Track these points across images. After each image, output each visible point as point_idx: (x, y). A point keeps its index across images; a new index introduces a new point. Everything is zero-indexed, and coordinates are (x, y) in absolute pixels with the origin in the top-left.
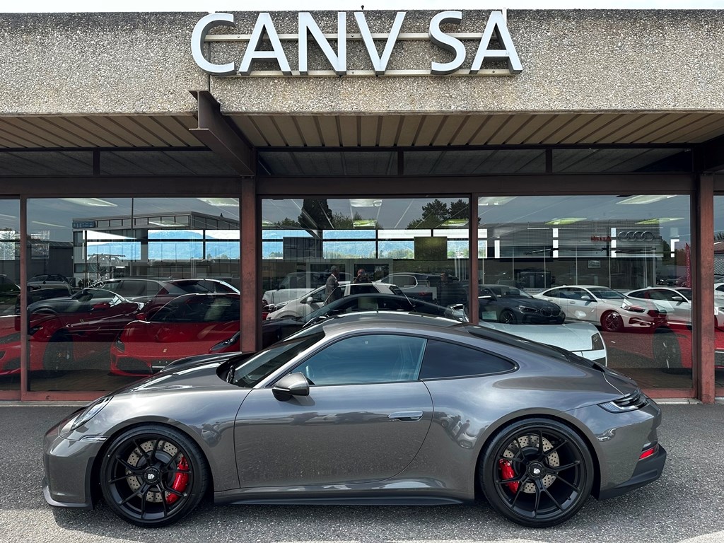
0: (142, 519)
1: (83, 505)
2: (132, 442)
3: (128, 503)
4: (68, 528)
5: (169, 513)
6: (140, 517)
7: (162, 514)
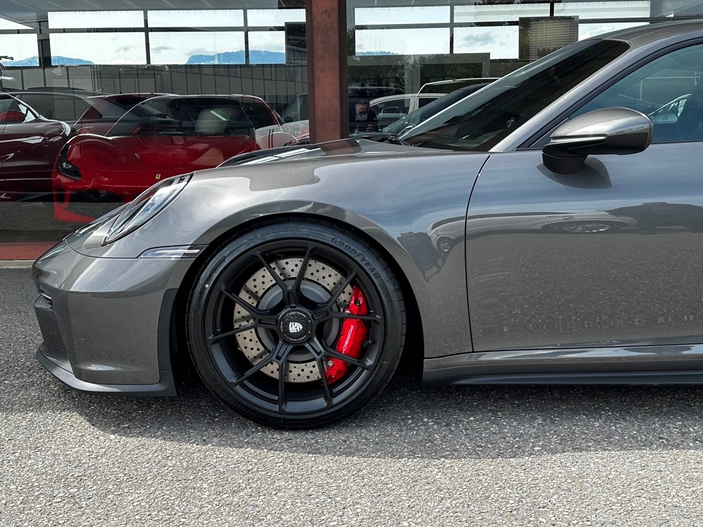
0: (281, 411)
1: (157, 387)
2: (255, 257)
3: (246, 383)
4: (126, 434)
5: (336, 400)
6: (276, 408)
7: (320, 402)
